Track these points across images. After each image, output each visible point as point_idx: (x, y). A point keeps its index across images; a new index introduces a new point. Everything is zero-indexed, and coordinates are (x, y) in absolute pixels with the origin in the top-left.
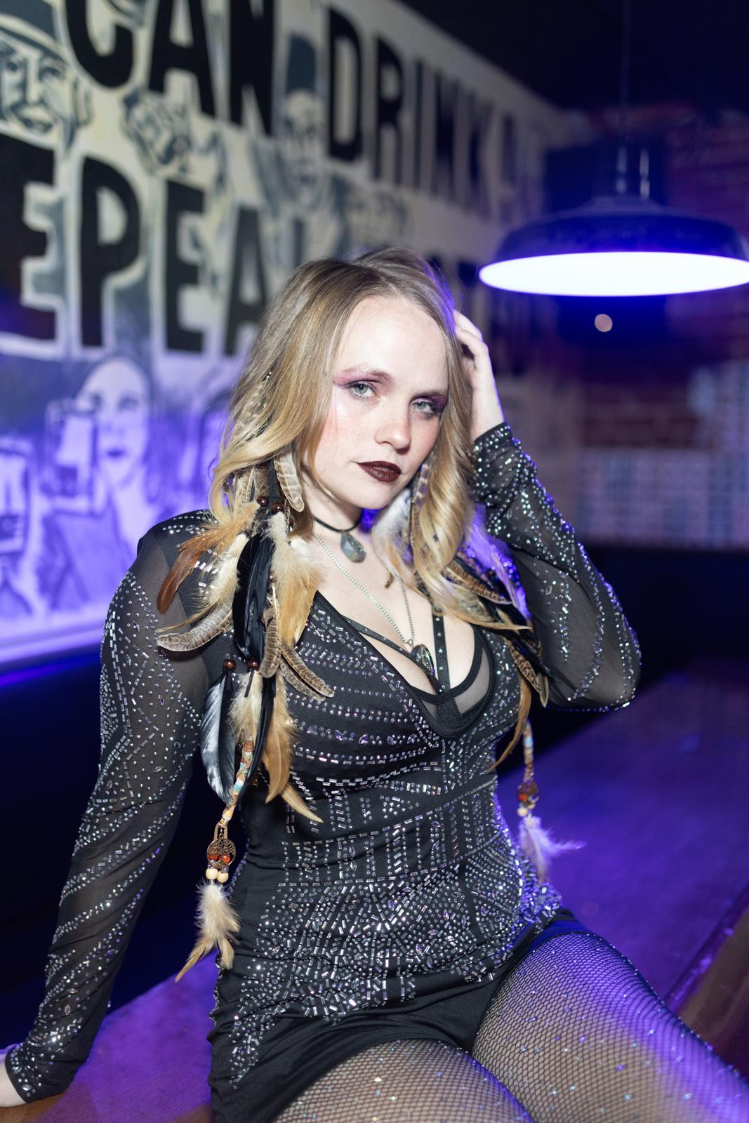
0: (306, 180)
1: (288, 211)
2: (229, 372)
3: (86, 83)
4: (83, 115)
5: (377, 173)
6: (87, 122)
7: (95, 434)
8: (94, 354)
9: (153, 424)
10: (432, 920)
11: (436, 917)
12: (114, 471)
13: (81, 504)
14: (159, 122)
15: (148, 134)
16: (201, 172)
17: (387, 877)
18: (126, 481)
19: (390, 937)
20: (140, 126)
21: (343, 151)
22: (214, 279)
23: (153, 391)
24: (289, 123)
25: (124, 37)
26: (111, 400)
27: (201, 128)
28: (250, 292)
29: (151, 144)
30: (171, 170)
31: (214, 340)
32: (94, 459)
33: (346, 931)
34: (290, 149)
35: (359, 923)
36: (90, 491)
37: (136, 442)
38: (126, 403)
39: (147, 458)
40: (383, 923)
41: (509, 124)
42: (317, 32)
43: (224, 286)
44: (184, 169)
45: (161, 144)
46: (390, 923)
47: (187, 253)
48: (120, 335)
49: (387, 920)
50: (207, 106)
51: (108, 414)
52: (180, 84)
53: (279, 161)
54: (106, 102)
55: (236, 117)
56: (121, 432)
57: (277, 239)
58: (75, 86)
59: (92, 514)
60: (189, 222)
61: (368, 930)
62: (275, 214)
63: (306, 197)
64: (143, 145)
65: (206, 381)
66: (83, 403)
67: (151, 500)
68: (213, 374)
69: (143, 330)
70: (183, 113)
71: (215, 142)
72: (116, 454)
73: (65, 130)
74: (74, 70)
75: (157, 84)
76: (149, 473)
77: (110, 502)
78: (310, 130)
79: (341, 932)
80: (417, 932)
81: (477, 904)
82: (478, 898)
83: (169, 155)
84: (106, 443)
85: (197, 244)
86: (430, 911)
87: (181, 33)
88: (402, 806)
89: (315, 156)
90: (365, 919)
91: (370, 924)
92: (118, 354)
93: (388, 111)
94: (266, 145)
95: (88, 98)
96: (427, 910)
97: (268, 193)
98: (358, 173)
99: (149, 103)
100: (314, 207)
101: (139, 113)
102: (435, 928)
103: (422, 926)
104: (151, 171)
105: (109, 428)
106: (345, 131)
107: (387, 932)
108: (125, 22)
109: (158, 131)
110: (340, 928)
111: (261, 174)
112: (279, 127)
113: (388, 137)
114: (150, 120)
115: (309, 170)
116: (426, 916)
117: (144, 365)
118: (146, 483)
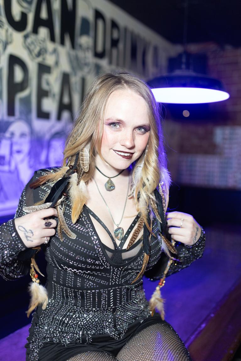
0: (86, 64)
1: (80, 74)
2: (58, 126)
3: (11, 30)
4: (9, 40)
5: (110, 63)
6: (11, 42)
7: (11, 146)
8: (11, 119)
9: (32, 142)
10: (99, 324)
11: (101, 323)
12: (18, 158)
13: (6, 168)
14: (36, 43)
15: (32, 47)
16: (50, 60)
17: (84, 308)
18: (22, 161)
19: (83, 327)
20: (29, 44)
21: (99, 55)
22: (54, 95)
23: (32, 131)
24: (81, 46)
25: (24, 16)
26: (17, 134)
27: (50, 46)
28: (66, 100)
29: (33, 51)
30: (40, 59)
31: (54, 115)
32: (11, 153)
33: (68, 322)
34: (81, 54)
35: (73, 320)
36: (9, 163)
37: (26, 148)
38: (23, 135)
39: (30, 153)
40: (81, 322)
41: (156, 49)
42: (90, 16)
43: (57, 98)
44: (44, 59)
45: (36, 50)
46: (83, 322)
47: (45, 87)
48: (21, 113)
49: (82, 321)
50: (53, 39)
51: (16, 138)
52: (43, 32)
53: (77, 58)
54: (18, 37)
55: (62, 43)
56: (21, 145)
57: (76, 83)
58: (7, 31)
59: (10, 172)
60: (45, 77)
61: (75, 323)
62: (75, 74)
63: (86, 70)
64: (30, 51)
65: (50, 129)
66: (8, 135)
67: (31, 167)
68: (53, 126)
69: (29, 111)
70: (44, 41)
71: (55, 51)
72: (19, 152)
73: (3, 45)
74: (6, 26)
75: (35, 31)
76: (30, 158)
77: (16, 168)
78: (88, 49)
79: (66, 322)
80: (93, 327)
81: (117, 320)
82: (118, 318)
83: (39, 54)
84: (15, 148)
85: (48, 84)
86: (99, 321)
87: (44, 15)
88: (92, 285)
89: (89, 57)
90: (75, 319)
91: (76, 321)
92: (20, 119)
93: (115, 43)
94: (73, 53)
95: (11, 35)
96: (97, 320)
97: (73, 68)
98: (104, 63)
99: (32, 38)
100: (89, 72)
101: (29, 40)
102: (100, 327)
103: (95, 326)
104: (33, 59)
105: (16, 143)
106: (100, 49)
107: (82, 325)
108: (25, 11)
109: (35, 47)
110: (66, 321)
111: (71, 61)
112: (77, 46)
113: (115, 52)
114: (32, 43)
115: (87, 61)
116: (97, 322)
117: (29, 123)
118: (29, 162)
